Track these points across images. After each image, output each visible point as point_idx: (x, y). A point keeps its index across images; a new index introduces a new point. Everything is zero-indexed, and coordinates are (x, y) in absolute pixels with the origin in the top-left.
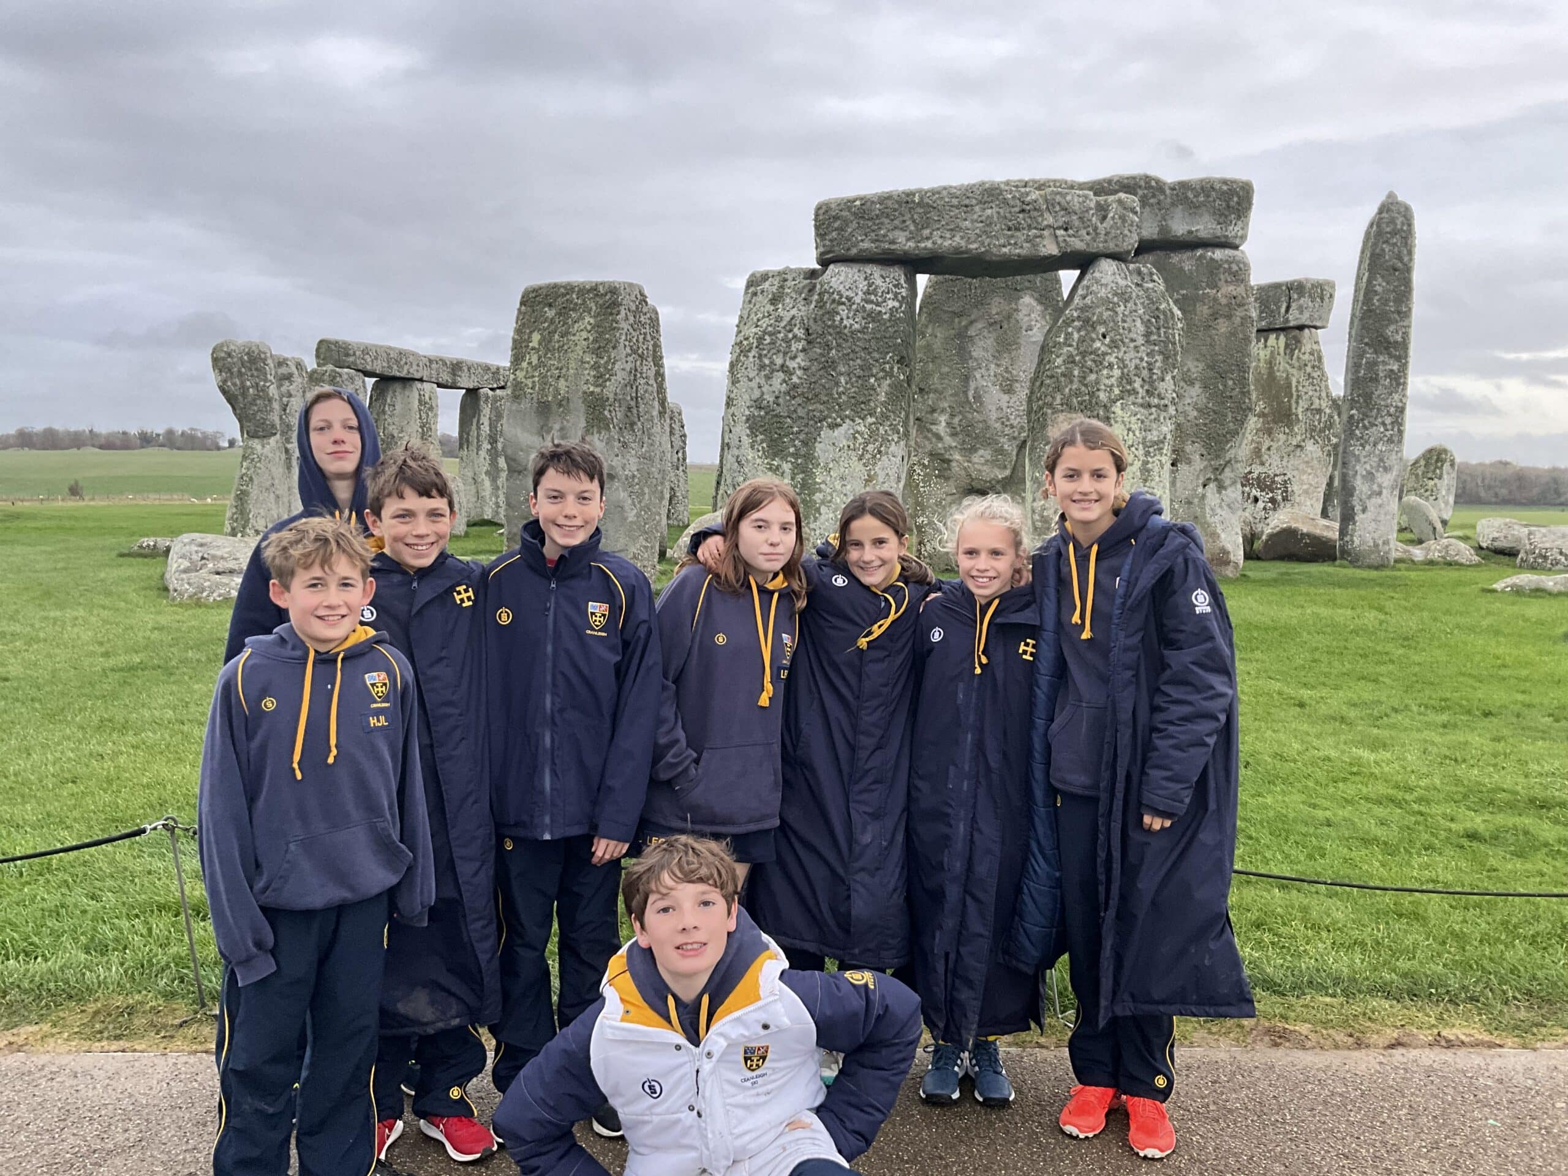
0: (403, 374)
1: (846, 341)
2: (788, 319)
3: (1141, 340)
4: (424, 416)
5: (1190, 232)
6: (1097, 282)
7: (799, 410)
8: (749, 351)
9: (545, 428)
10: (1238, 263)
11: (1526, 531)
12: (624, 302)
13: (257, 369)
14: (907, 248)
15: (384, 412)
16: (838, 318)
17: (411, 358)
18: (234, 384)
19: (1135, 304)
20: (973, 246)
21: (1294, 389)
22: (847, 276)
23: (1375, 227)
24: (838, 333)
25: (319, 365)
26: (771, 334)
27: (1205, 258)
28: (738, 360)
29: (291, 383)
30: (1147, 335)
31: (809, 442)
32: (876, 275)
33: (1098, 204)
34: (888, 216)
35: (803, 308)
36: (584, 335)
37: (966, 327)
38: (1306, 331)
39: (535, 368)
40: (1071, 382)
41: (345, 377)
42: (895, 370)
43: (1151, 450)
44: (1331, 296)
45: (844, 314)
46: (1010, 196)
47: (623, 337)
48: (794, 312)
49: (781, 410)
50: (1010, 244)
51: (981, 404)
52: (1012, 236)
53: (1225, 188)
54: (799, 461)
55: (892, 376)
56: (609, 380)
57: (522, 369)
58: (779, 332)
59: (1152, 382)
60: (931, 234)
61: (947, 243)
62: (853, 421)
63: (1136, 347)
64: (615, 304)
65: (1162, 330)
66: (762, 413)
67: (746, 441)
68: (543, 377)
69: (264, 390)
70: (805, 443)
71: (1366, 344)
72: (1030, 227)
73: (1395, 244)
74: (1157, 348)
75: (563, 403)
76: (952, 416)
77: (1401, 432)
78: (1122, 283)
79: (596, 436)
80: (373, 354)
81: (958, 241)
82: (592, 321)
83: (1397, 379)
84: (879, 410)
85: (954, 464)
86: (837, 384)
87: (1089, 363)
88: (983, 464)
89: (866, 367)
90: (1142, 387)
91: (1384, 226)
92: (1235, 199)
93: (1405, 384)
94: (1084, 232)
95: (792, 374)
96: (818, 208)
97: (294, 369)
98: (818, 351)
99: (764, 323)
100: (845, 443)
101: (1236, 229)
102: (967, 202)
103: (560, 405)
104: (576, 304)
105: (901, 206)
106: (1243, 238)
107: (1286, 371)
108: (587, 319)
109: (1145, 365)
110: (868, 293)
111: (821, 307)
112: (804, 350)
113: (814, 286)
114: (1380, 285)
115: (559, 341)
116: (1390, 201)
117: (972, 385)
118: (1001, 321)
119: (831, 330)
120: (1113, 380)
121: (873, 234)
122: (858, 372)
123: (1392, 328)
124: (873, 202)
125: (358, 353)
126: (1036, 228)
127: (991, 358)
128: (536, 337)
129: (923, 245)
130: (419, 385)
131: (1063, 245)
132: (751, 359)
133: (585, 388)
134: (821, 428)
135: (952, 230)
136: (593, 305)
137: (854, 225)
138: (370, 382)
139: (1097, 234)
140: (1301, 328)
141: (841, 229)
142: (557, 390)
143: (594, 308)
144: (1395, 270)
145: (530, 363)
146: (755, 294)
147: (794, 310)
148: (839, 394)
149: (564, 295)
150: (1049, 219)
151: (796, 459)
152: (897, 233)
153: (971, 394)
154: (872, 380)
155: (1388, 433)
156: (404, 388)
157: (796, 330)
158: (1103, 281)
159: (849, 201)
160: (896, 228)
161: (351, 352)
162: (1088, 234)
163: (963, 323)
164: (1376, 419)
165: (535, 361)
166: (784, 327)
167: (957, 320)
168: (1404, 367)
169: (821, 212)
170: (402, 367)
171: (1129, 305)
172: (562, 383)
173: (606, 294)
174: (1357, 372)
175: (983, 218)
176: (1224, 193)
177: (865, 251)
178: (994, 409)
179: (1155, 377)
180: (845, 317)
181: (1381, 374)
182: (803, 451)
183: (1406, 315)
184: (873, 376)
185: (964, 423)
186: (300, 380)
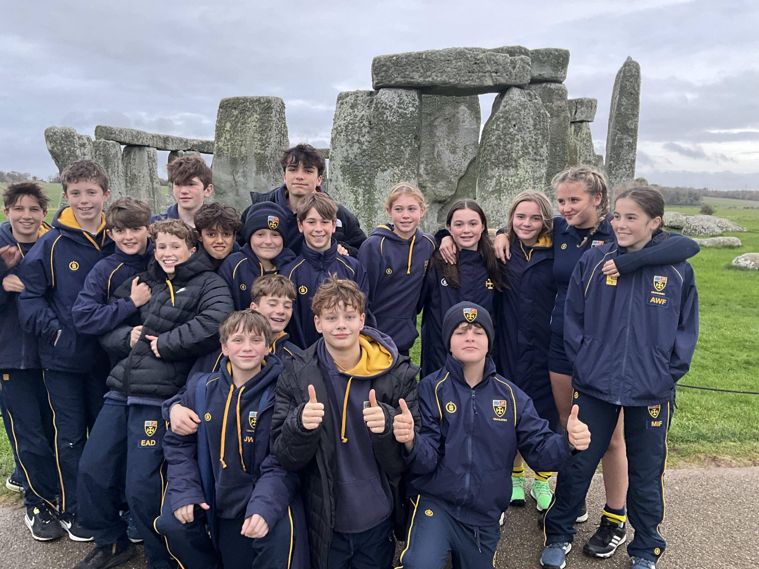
0: (140, 143)
1: (390, 128)
2: (360, 116)
3: (532, 128)
4: (151, 164)
5: (540, 75)
6: (511, 99)
7: (367, 162)
8: (341, 132)
9: (234, 172)
10: (562, 90)
11: (685, 218)
12: (274, 107)
13: (69, 141)
14: (419, 81)
15: (130, 163)
16: (385, 116)
17: (144, 135)
18: (58, 149)
19: (529, 110)
20: (451, 81)
21: (578, 151)
22: (389, 95)
23: (622, 73)
24: (386, 124)
25: (96, 139)
26: (352, 124)
27: (547, 88)
28: (336, 137)
29: (85, 148)
30: (535, 125)
31: (371, 178)
32: (404, 94)
33: (511, 61)
34: (410, 65)
35: (368, 111)
36: (254, 124)
37: (433, 121)
38: (584, 123)
39: (229, 141)
40: (499, 148)
41: (111, 145)
42: (413, 142)
43: (537, 181)
44: (596, 106)
45: (388, 114)
46: (469, 56)
47: (275, 125)
48: (363, 113)
49: (358, 163)
50: (470, 80)
51: (441, 159)
52: (471, 76)
53: (557, 53)
54: (367, 188)
55: (411, 145)
56: (268, 147)
57: (221, 141)
58: (356, 123)
59: (537, 149)
60: (431, 74)
61: (439, 79)
62: (393, 168)
63: (530, 131)
64: (270, 108)
65: (542, 123)
66: (348, 164)
67: (340, 178)
68: (233, 145)
69: (74, 152)
70: (370, 179)
71: (618, 130)
72: (479, 71)
73: (632, 82)
74: (539, 132)
75: (244, 159)
76: (427, 165)
77: (633, 172)
78: (523, 99)
79: (262, 175)
80: (124, 133)
81: (444, 78)
82: (258, 117)
83: (632, 147)
84: (405, 162)
85: (428, 189)
86: (385, 149)
87: (508, 139)
88: (442, 189)
89: (399, 141)
90: (532, 151)
91: (626, 73)
92: (561, 59)
93: (635, 149)
94: (505, 74)
95: (362, 144)
96: (375, 60)
97: (86, 141)
98: (376, 132)
99: (348, 118)
100: (389, 178)
101: (562, 73)
102: (449, 58)
103: (242, 160)
104: (249, 108)
105: (416, 60)
106: (564, 78)
107: (574, 142)
108: (255, 116)
109: (534, 140)
110: (399, 103)
111: (377, 111)
112: (368, 132)
113: (373, 100)
114: (624, 101)
115: (241, 127)
116: (630, 60)
117: (436, 149)
118: (450, 118)
119: (382, 122)
120: (519, 148)
121: (402, 74)
122: (396, 144)
123: (630, 122)
124: (402, 58)
125: (117, 133)
126: (482, 72)
127: (445, 136)
128: (228, 125)
129: (427, 80)
130: (147, 149)
131: (495, 80)
132: (342, 137)
133: (255, 151)
134: (378, 171)
135: (441, 72)
136: (258, 109)
137: (393, 69)
138: (123, 147)
139: (511, 75)
140: (582, 122)
141: (386, 71)
142: (240, 152)
143: (259, 110)
144: (632, 94)
145: (225, 138)
146: (342, 104)
147: (362, 112)
148: (386, 154)
149: (242, 103)
150: (489, 68)
151: (365, 187)
152: (414, 73)
153: (435, 154)
154: (402, 147)
155: (627, 172)
156: (140, 150)
157: (364, 122)
158: (514, 99)
159: (390, 57)
160: (413, 71)
161: (113, 132)
162: (507, 75)
163: (432, 119)
164: (622, 165)
165: (228, 137)
166: (359, 121)
167: (429, 117)
168: (635, 141)
169: (376, 62)
170: (139, 139)
171: (526, 111)
172: (243, 149)
173: (265, 103)
174: (613, 143)
175: (457, 67)
176: (556, 56)
177: (398, 82)
178: (447, 161)
179: (538, 146)
180: (389, 116)
181: (625, 144)
182: (368, 183)
183: (636, 116)
184: (402, 145)
185: (433, 168)
186: (89, 147)
